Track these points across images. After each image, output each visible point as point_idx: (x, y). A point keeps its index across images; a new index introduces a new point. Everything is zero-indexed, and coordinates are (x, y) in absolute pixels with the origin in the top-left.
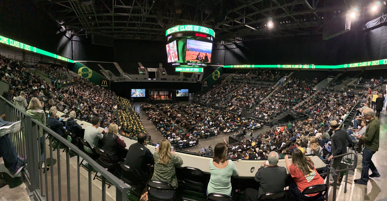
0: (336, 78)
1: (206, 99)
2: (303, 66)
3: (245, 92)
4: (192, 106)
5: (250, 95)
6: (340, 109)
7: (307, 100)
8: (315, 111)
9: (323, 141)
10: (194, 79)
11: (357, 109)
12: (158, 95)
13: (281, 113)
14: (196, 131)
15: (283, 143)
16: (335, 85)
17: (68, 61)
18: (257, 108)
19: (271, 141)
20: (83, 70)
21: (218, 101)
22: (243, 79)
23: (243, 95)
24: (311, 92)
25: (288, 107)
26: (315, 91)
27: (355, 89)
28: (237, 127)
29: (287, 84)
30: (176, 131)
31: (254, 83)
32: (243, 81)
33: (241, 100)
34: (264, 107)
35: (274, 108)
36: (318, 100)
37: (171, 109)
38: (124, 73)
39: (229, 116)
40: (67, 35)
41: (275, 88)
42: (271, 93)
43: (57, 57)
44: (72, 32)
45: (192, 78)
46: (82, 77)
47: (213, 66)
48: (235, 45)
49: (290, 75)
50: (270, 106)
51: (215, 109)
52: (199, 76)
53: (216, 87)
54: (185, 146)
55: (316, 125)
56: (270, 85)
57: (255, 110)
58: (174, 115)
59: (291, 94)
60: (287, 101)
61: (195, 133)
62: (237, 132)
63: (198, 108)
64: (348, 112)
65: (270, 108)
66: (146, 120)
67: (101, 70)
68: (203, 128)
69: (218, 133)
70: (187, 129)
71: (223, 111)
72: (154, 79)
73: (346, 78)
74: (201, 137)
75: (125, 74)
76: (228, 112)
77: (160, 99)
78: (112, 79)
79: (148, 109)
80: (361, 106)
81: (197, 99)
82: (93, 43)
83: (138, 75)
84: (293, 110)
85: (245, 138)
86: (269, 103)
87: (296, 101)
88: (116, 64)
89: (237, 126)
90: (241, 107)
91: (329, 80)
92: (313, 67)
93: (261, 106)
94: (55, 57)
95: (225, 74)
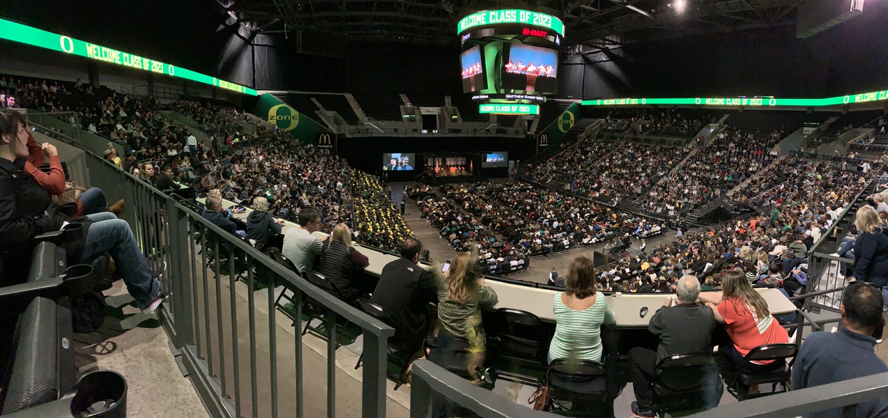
0: (824, 127)
1: (546, 172)
2: (749, 102)
3: (626, 160)
4: (516, 187)
5: (636, 166)
6: (828, 198)
7: (756, 177)
8: (772, 201)
9: (790, 262)
10: (520, 130)
11: (868, 197)
12: (444, 165)
13: (702, 204)
14: (525, 240)
15: (708, 265)
16: (819, 144)
17: (245, 92)
18: (652, 194)
19: (681, 261)
20: (279, 112)
21: (570, 179)
22: (623, 131)
23: (623, 165)
24: (766, 158)
25: (718, 192)
26: (774, 157)
27: (866, 152)
28: (611, 233)
29: (715, 141)
30: (482, 240)
31: (646, 140)
32: (623, 134)
33: (619, 177)
34: (668, 192)
35: (689, 193)
36: (781, 176)
37: (471, 192)
38: (366, 119)
39: (593, 210)
40: (242, 33)
41: (690, 150)
42: (681, 160)
43: (218, 83)
44: (252, 25)
45: (515, 128)
46: (276, 127)
47: (560, 102)
48: (605, 53)
49: (721, 121)
50: (679, 189)
51: (563, 194)
52: (530, 122)
53: (565, 148)
54: (501, 271)
55: (775, 229)
56: (680, 143)
57: (649, 197)
58: (478, 207)
59: (723, 163)
60: (715, 179)
61: (523, 243)
62: (611, 242)
63: (528, 191)
64: (846, 204)
65: (680, 194)
66: (418, 219)
67: (317, 112)
68: (538, 233)
69: (571, 245)
70: (505, 235)
71: (581, 199)
72: (434, 131)
73: (845, 128)
74: (535, 253)
75: (369, 120)
76: (591, 202)
77: (448, 175)
78: (342, 132)
79: (423, 196)
80: (878, 189)
81: (527, 174)
82: (300, 51)
83: (399, 122)
84: (728, 198)
85: (628, 254)
86: (677, 182)
87: (734, 180)
88: (349, 97)
89: (610, 231)
90: (618, 191)
91: (808, 133)
92: (772, 102)
93: (660, 189)
94: (215, 85)
95: (584, 120)
